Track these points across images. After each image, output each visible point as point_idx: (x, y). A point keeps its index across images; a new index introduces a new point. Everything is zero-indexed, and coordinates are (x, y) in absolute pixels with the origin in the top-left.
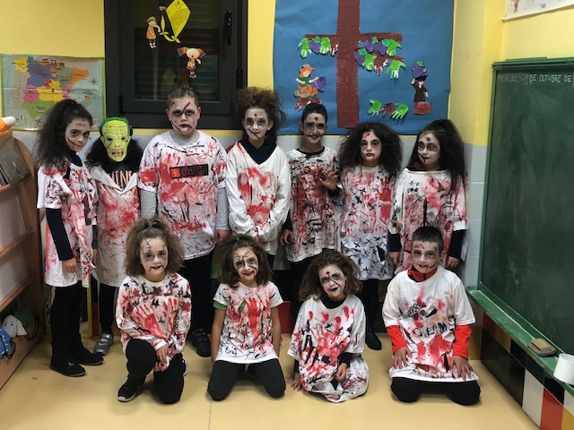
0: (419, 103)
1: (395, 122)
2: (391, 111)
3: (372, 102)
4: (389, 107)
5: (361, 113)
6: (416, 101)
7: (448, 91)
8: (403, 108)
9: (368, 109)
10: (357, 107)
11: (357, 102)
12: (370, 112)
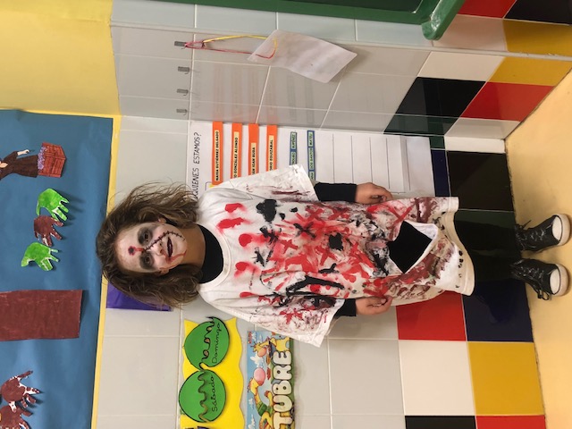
0: (41, 166)
1: (76, 215)
2: (52, 222)
3: (26, 262)
4: (42, 226)
5: (50, 285)
6: (34, 173)
7: (20, 114)
8: (47, 200)
9: (42, 269)
10: (36, 294)
11: (22, 294)
12: (47, 266)
